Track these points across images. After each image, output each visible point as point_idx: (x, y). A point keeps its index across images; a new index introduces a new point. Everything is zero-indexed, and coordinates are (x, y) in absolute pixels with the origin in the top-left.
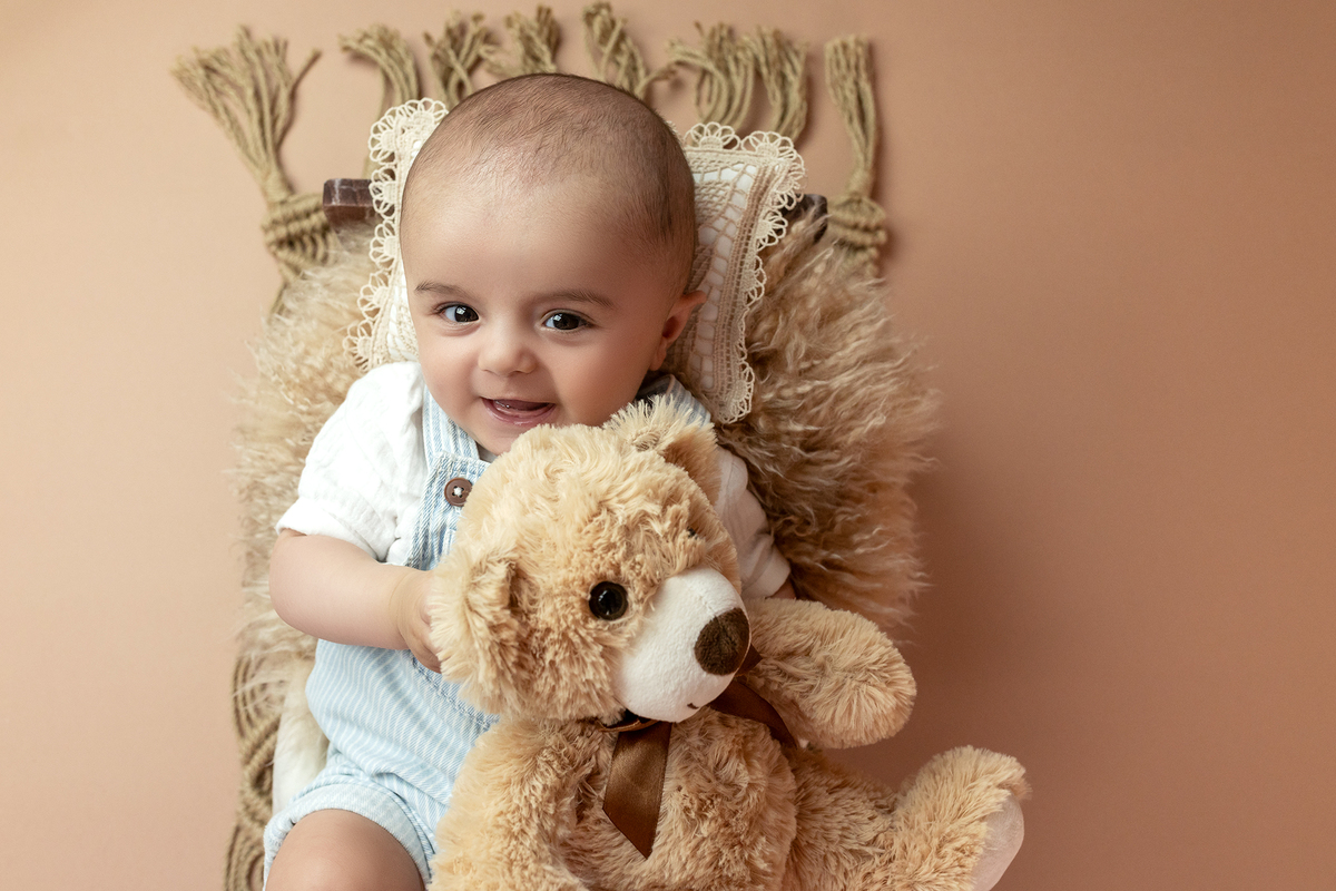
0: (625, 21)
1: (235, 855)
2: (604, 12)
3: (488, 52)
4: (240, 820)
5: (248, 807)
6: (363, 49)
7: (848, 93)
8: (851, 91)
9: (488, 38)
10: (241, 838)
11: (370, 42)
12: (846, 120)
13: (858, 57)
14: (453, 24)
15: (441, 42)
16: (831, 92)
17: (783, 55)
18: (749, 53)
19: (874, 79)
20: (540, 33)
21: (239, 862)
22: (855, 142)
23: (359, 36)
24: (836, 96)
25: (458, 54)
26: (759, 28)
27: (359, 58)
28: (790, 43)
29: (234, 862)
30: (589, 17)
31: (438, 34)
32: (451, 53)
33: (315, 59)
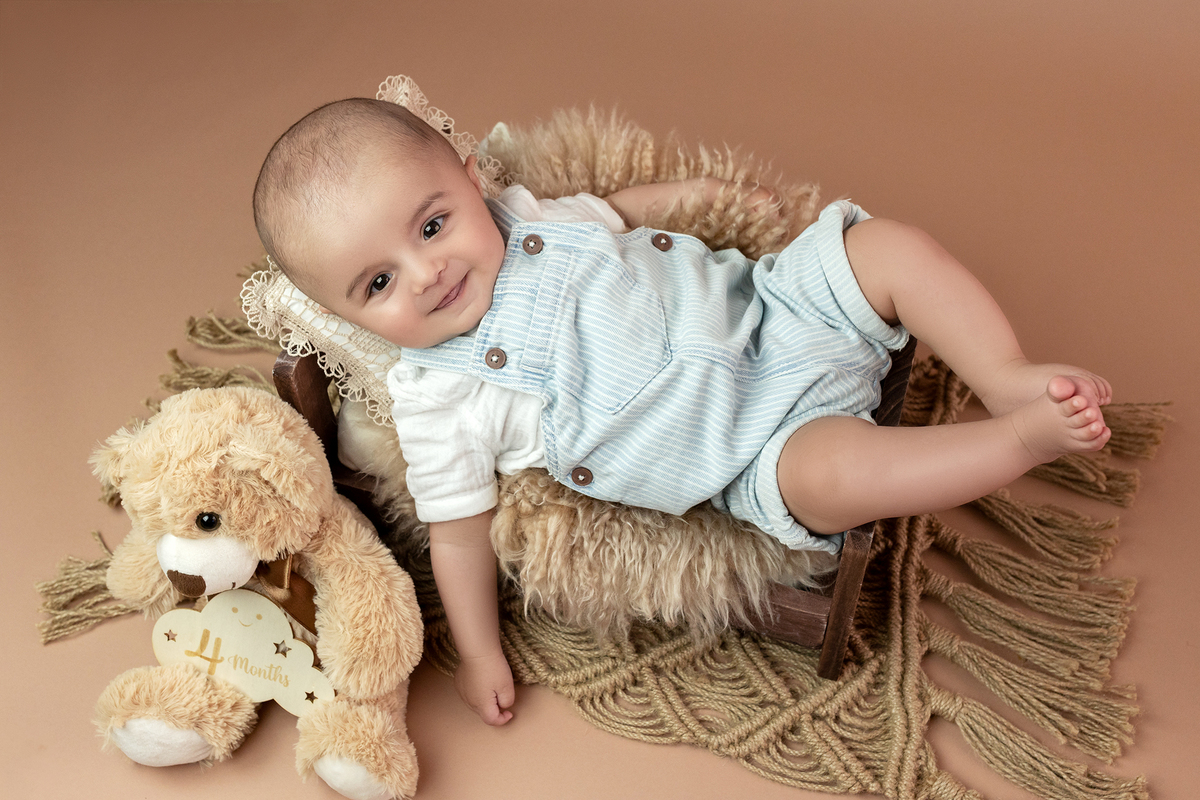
33: (100, 535)
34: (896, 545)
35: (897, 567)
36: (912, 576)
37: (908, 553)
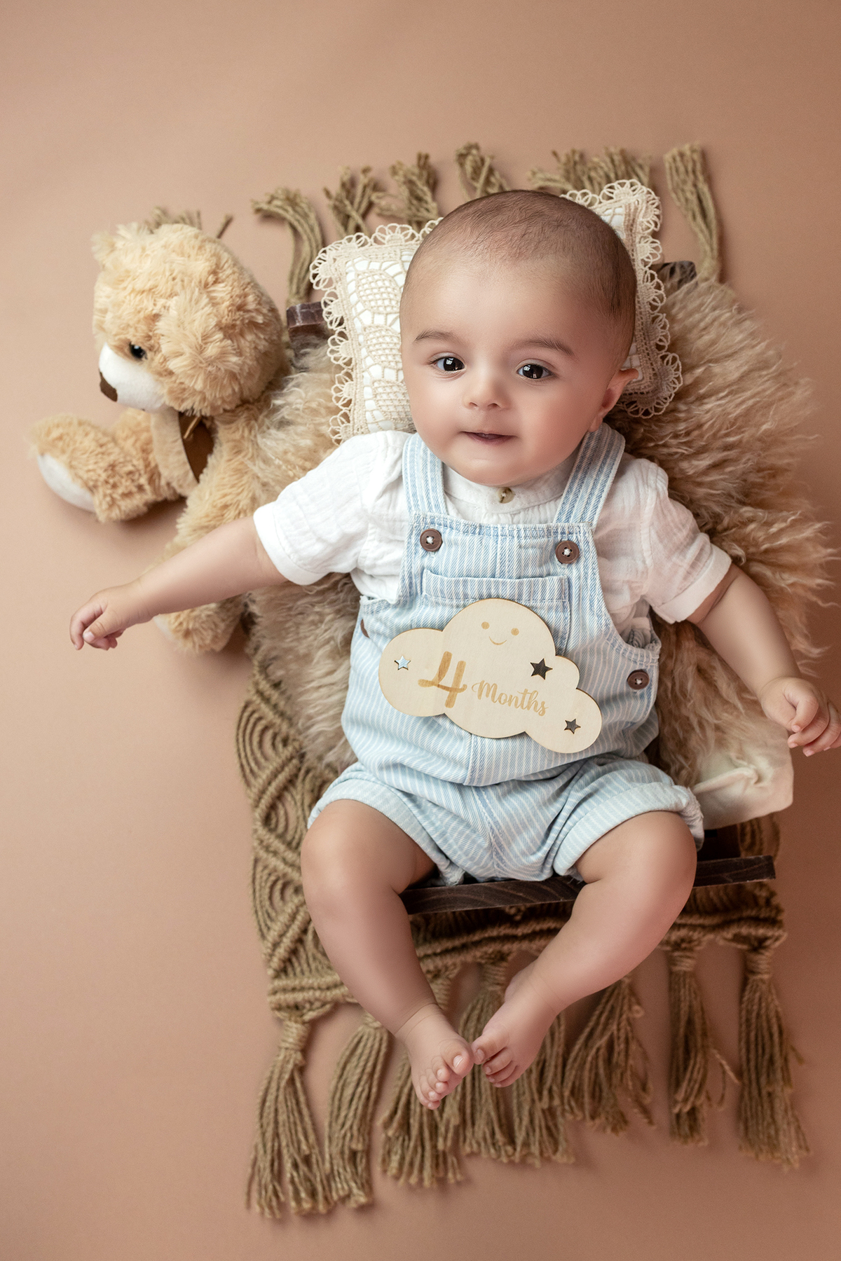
0: (492, 158)
1: (257, 882)
2: (474, 152)
3: (378, 198)
4: (257, 853)
5: (262, 842)
6: (273, 208)
7: (689, 195)
8: (692, 193)
9: (376, 187)
10: (259, 868)
11: (277, 202)
12: (690, 217)
13: (694, 162)
14: (346, 178)
15: (338, 195)
16: (674, 196)
17: (630, 169)
18: (601, 173)
19: (709, 180)
20: (420, 177)
21: (261, 887)
22: (701, 236)
23: (267, 198)
24: (679, 199)
25: (352, 203)
26: (607, 149)
27: (268, 217)
28: (634, 159)
29: (258, 888)
30: (462, 157)
31: (335, 189)
32: (347, 202)
33: (228, 223)
34: (516, 924)
35: (494, 932)
36: (490, 949)
37: (513, 938)
